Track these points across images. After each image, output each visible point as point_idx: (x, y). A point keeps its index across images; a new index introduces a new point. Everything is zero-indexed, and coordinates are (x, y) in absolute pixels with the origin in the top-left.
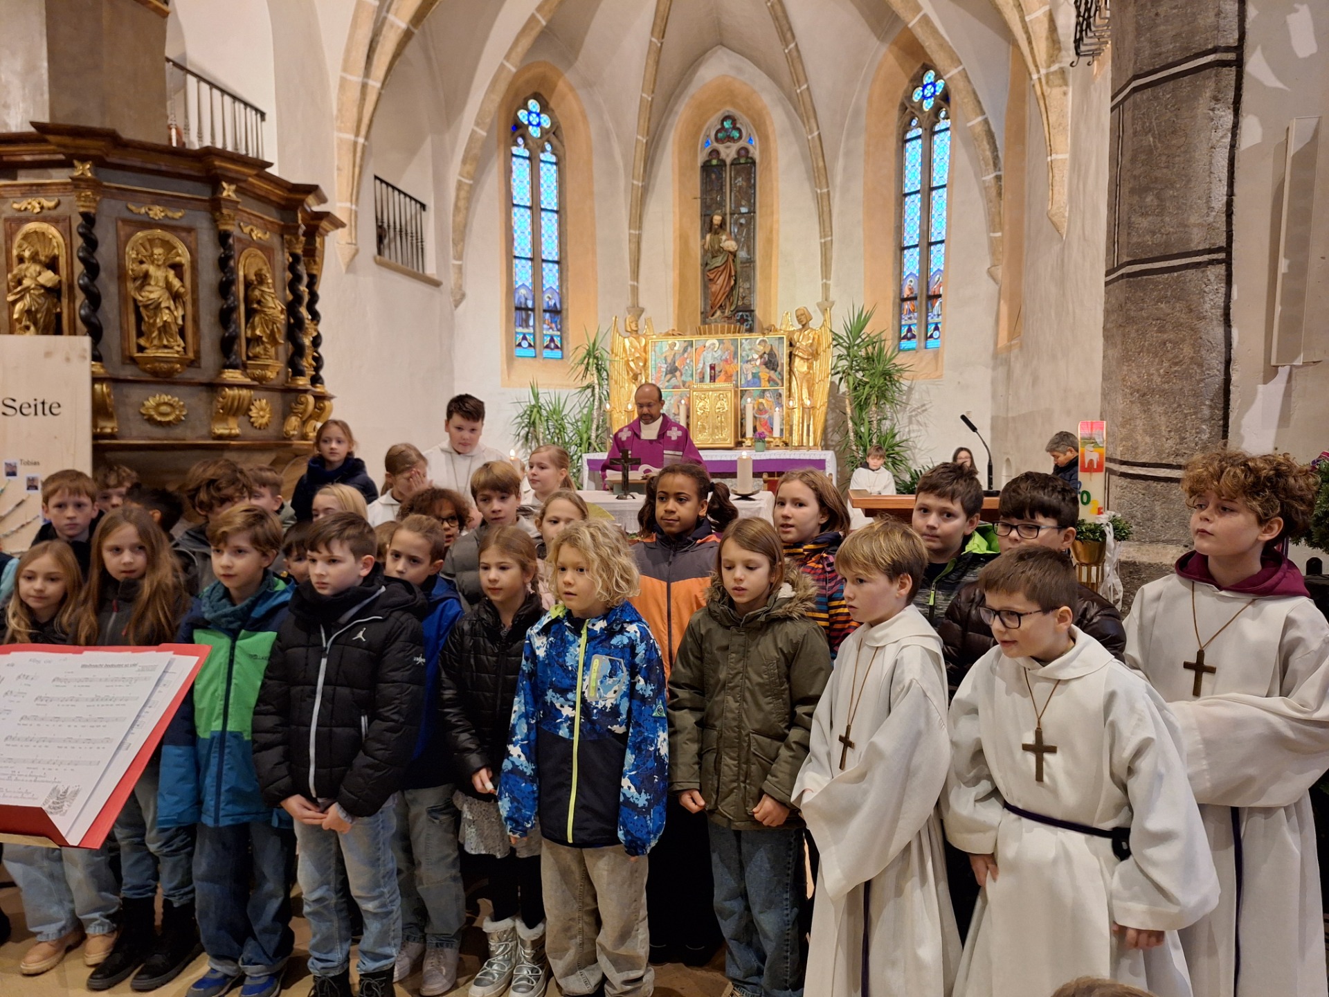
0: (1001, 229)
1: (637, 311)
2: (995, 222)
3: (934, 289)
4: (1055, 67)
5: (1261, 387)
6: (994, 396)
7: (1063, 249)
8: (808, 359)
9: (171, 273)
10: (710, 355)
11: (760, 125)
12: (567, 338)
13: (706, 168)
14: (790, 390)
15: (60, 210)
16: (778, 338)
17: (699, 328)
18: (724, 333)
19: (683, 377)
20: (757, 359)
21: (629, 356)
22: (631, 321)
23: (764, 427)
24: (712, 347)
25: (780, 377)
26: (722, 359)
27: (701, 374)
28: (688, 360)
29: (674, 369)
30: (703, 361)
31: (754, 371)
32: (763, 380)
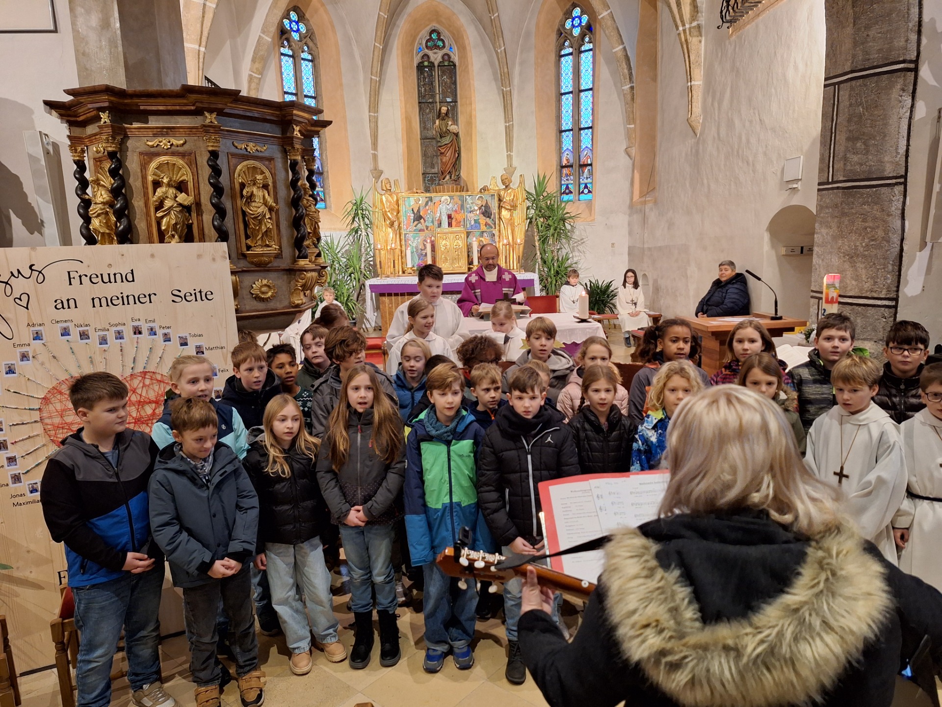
0: (634, 123)
1: (377, 173)
2: (630, 118)
3: (583, 160)
4: (695, 24)
5: (918, 253)
6: (630, 233)
7: (698, 143)
8: (510, 210)
9: (266, 192)
10: (444, 207)
11: (458, 38)
12: (329, 194)
13: (420, 67)
14: (500, 231)
15: (186, 147)
16: (490, 195)
17: (436, 188)
18: (453, 192)
19: (426, 223)
20: (477, 210)
21: (386, 208)
22: (385, 182)
24: (445, 201)
25: (493, 223)
26: (453, 210)
27: (439, 221)
28: (429, 211)
29: (420, 217)
30: (440, 212)
31: (476, 218)
32: (482, 224)
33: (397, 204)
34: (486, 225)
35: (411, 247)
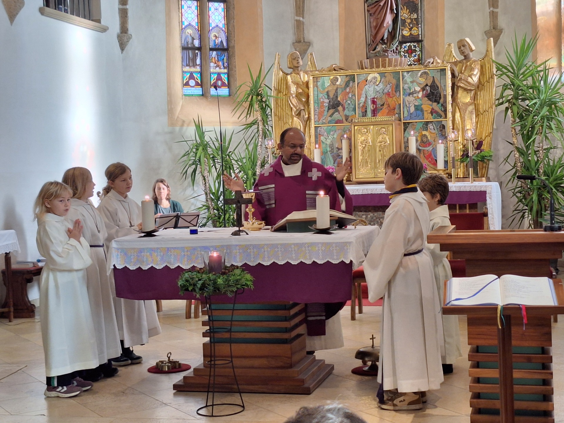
8: (472, 91)
10: (372, 89)
14: (453, 122)
16: (439, 70)
17: (361, 62)
18: (385, 67)
19: (345, 111)
20: (419, 91)
21: (292, 92)
22: (292, 58)
23: (427, 159)
24: (373, 80)
25: (443, 109)
26: (384, 92)
27: (364, 108)
28: (350, 94)
29: (337, 103)
30: (365, 95)
31: (417, 104)
32: (426, 112)
33: (308, 87)
34: (432, 113)
35: (324, 146)
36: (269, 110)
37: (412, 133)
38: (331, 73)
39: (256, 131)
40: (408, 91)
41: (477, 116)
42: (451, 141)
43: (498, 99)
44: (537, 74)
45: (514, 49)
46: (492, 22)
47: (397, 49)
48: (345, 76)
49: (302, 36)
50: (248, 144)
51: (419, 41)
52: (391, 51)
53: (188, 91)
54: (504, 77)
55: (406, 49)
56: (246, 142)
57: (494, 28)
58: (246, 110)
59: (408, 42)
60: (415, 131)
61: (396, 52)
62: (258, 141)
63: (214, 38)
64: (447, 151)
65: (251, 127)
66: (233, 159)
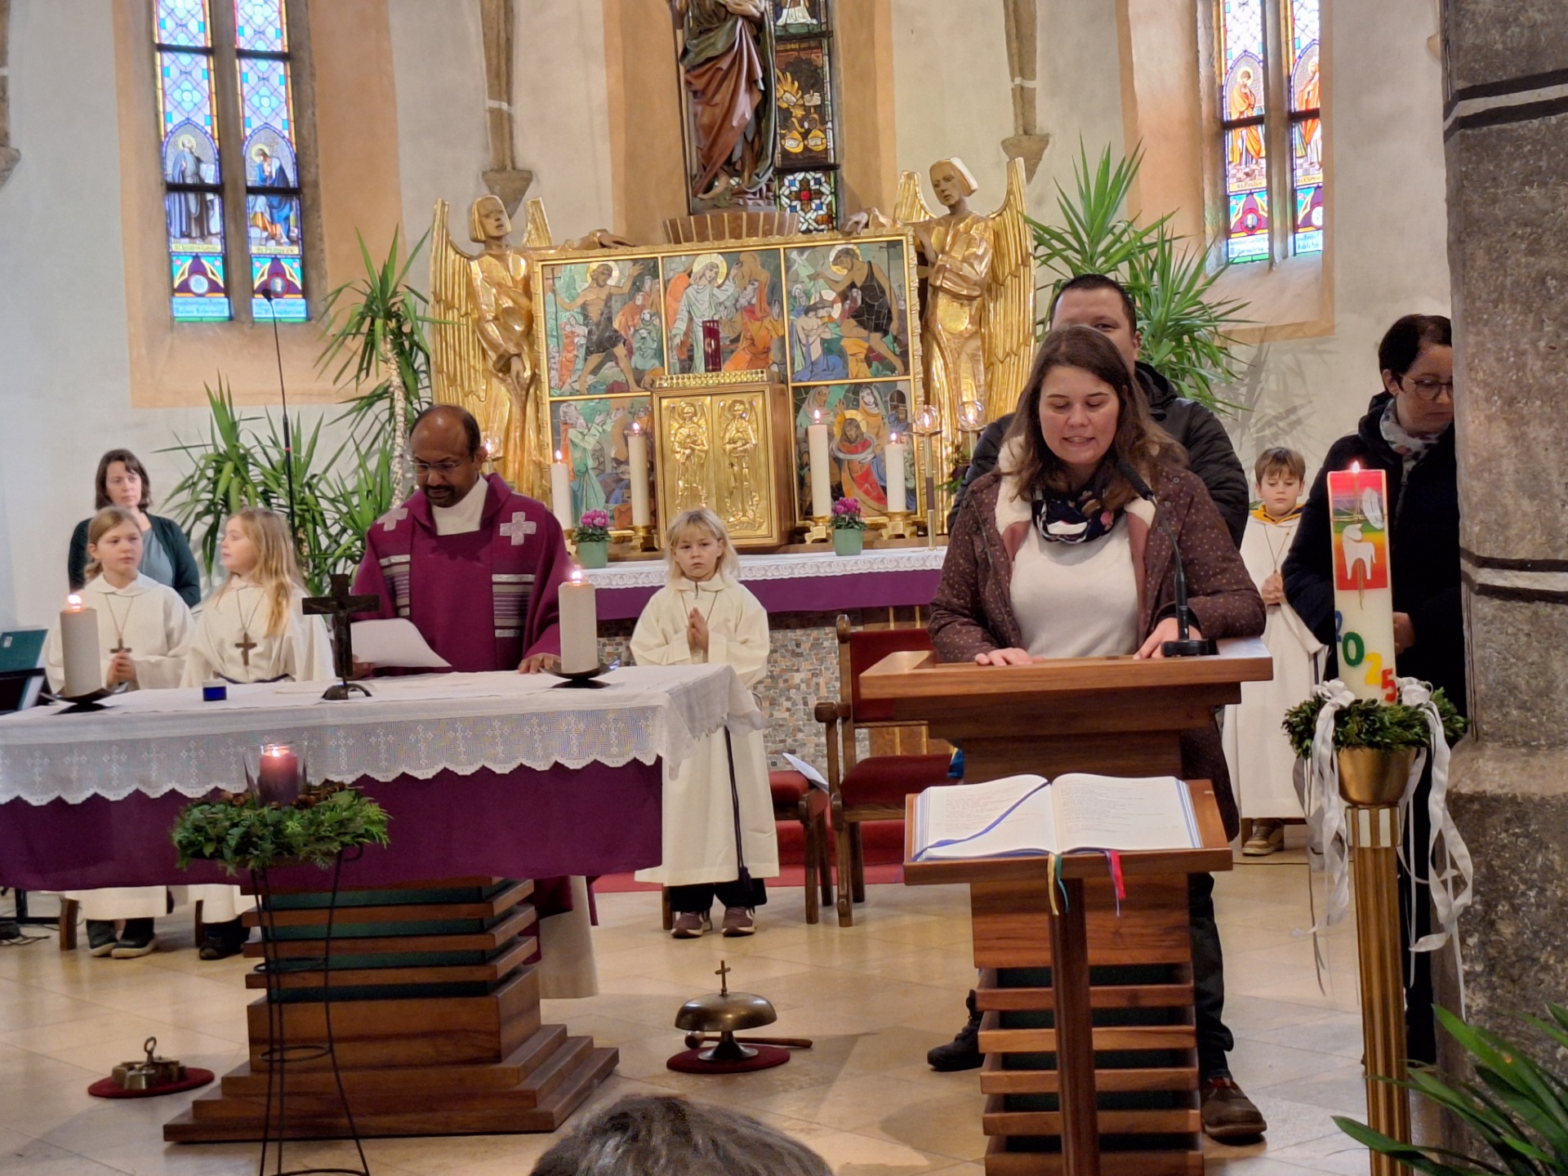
8: (973, 300)
10: (704, 297)
14: (926, 381)
16: (885, 245)
17: (673, 224)
18: (738, 237)
19: (634, 358)
20: (834, 302)
21: (484, 307)
22: (483, 212)
23: (860, 486)
24: (708, 274)
25: (898, 350)
26: (738, 305)
27: (685, 350)
28: (646, 311)
29: (610, 337)
30: (687, 314)
31: (827, 336)
32: (854, 358)
33: (528, 293)
34: (868, 360)
35: (578, 454)
36: (420, 359)
37: (817, 414)
38: (591, 253)
39: (387, 417)
40: (804, 302)
41: (989, 366)
42: (923, 435)
43: (1042, 322)
44: (1140, 252)
45: (1080, 186)
46: (1020, 116)
47: (768, 189)
48: (630, 264)
49: (508, 153)
50: (363, 453)
51: (829, 168)
52: (754, 194)
53: (189, 308)
54: (1056, 262)
55: (794, 189)
56: (357, 449)
57: (1026, 133)
58: (357, 360)
59: (800, 170)
60: (826, 410)
61: (767, 198)
62: (393, 444)
63: (258, 160)
64: (911, 463)
65: (370, 405)
66: (324, 497)
